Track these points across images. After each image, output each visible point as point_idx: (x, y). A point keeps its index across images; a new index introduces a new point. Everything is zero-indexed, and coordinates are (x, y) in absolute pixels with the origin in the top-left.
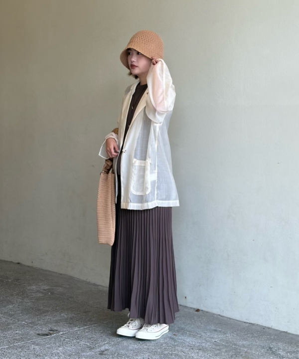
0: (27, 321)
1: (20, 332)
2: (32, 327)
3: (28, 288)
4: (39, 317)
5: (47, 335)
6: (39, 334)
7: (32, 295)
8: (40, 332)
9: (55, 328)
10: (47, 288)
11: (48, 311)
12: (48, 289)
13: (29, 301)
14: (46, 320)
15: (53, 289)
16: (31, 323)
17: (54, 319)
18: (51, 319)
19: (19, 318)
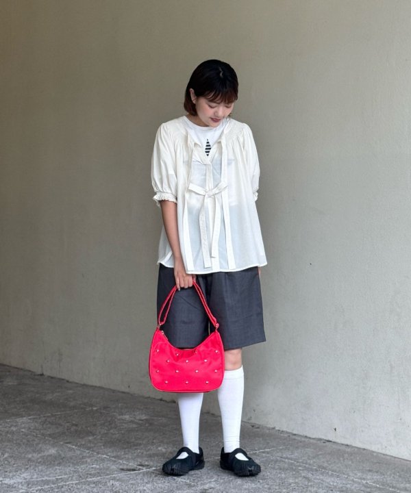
0: (109, 454)
1: (98, 467)
2: (115, 461)
4: (127, 450)
5: (134, 470)
6: (122, 469)
7: (123, 426)
8: (125, 467)
9: (146, 463)
10: (145, 418)
13: (117, 432)
14: (135, 454)
15: (153, 420)
16: (114, 457)
17: (148, 453)
18: (142, 453)
19: (100, 451)
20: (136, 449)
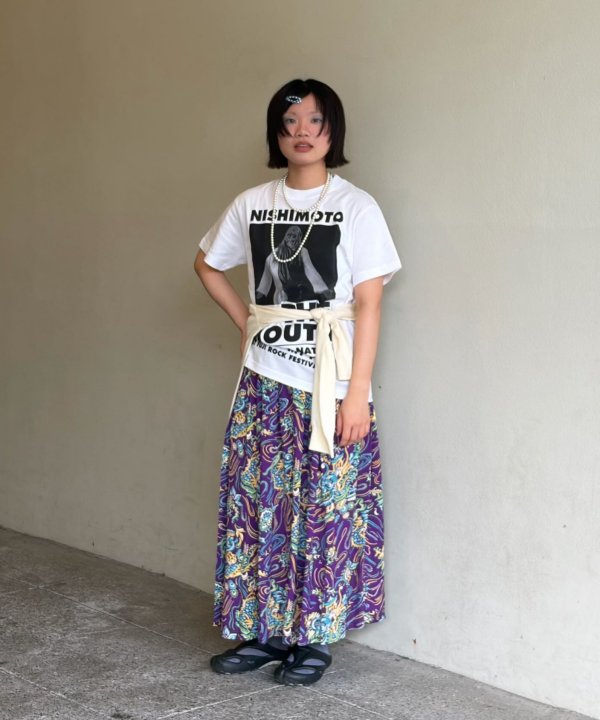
0: (66, 689)
2: (77, 706)
3: (79, 607)
4: (93, 679)
7: (86, 625)
9: (126, 711)
10: (119, 607)
12: (121, 610)
15: (131, 610)
16: (74, 696)
18: (119, 687)
19: (52, 681)
20: (108, 677)
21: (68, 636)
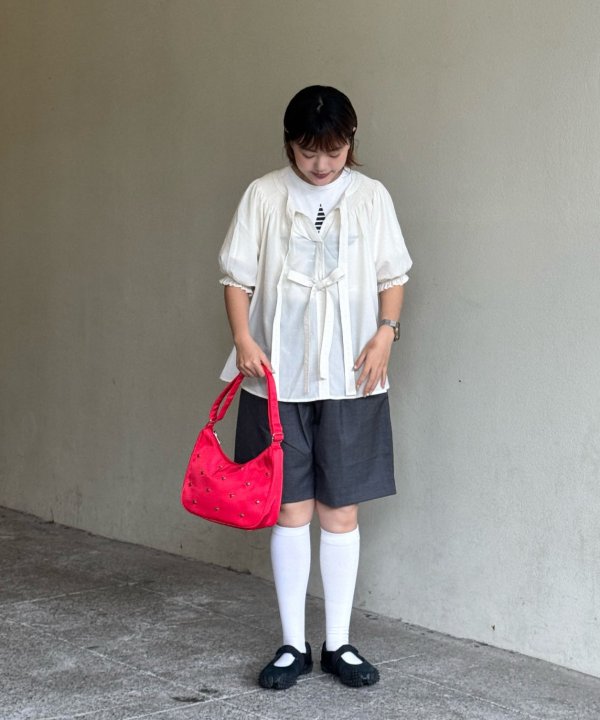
0: (156, 669)
1: (139, 694)
2: (165, 683)
3: (168, 600)
4: (182, 661)
5: (195, 700)
6: (177, 699)
7: (175, 616)
8: (181, 695)
9: (213, 687)
10: (206, 601)
11: (202, 651)
12: (208, 604)
13: (166, 628)
14: (196, 670)
15: (219, 604)
16: (163, 675)
17: (215, 666)
18: (206, 668)
19: (142, 663)
21: (158, 626)
